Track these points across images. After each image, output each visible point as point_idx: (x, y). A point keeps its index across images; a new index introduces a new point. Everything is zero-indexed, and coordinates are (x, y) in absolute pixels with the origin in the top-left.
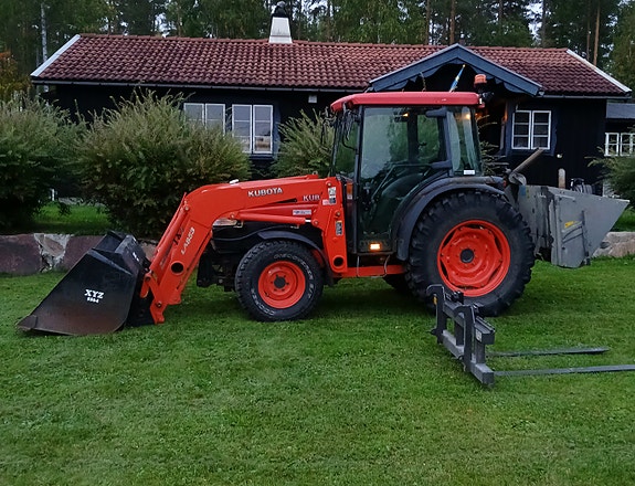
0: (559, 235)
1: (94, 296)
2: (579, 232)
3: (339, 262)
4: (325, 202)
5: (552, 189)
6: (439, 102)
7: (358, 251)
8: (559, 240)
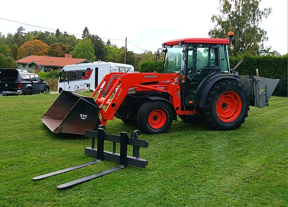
0: (258, 95)
1: (83, 117)
2: (265, 93)
3: (178, 108)
4: (173, 84)
5: (255, 77)
6: (216, 43)
7: (185, 104)
8: (258, 97)
